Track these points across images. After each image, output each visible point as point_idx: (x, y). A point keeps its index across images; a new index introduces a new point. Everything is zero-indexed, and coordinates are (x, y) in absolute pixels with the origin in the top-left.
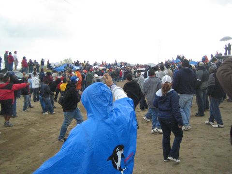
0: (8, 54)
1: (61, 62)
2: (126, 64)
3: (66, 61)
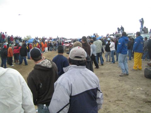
0: (2, 34)
1: (25, 37)
2: (63, 38)
3: (27, 37)
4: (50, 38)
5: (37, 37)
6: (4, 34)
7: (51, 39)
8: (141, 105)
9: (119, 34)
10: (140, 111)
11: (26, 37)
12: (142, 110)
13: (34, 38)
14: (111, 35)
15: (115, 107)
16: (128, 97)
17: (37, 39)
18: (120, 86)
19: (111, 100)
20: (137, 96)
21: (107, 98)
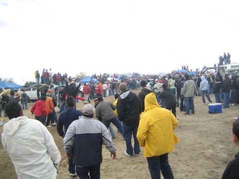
0: (45, 71)
1: (77, 75)
3: (81, 73)
4: (114, 75)
5: (95, 75)
6: (49, 71)
7: (116, 76)
8: (217, 166)
9: (221, 66)
10: (214, 172)
11: (79, 75)
12: (216, 170)
13: (91, 76)
14: (207, 69)
15: (184, 167)
16: (205, 156)
17: (95, 77)
18: (197, 143)
19: (181, 159)
20: (216, 156)
21: (177, 157)
